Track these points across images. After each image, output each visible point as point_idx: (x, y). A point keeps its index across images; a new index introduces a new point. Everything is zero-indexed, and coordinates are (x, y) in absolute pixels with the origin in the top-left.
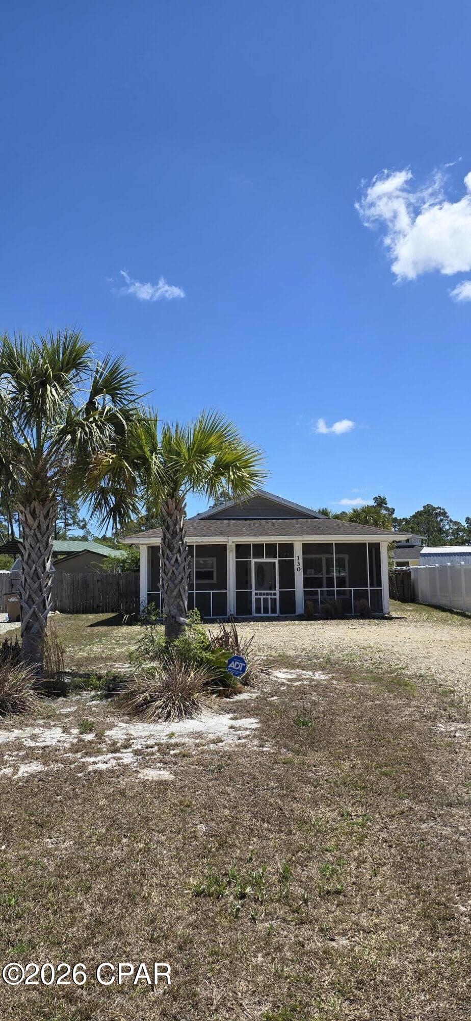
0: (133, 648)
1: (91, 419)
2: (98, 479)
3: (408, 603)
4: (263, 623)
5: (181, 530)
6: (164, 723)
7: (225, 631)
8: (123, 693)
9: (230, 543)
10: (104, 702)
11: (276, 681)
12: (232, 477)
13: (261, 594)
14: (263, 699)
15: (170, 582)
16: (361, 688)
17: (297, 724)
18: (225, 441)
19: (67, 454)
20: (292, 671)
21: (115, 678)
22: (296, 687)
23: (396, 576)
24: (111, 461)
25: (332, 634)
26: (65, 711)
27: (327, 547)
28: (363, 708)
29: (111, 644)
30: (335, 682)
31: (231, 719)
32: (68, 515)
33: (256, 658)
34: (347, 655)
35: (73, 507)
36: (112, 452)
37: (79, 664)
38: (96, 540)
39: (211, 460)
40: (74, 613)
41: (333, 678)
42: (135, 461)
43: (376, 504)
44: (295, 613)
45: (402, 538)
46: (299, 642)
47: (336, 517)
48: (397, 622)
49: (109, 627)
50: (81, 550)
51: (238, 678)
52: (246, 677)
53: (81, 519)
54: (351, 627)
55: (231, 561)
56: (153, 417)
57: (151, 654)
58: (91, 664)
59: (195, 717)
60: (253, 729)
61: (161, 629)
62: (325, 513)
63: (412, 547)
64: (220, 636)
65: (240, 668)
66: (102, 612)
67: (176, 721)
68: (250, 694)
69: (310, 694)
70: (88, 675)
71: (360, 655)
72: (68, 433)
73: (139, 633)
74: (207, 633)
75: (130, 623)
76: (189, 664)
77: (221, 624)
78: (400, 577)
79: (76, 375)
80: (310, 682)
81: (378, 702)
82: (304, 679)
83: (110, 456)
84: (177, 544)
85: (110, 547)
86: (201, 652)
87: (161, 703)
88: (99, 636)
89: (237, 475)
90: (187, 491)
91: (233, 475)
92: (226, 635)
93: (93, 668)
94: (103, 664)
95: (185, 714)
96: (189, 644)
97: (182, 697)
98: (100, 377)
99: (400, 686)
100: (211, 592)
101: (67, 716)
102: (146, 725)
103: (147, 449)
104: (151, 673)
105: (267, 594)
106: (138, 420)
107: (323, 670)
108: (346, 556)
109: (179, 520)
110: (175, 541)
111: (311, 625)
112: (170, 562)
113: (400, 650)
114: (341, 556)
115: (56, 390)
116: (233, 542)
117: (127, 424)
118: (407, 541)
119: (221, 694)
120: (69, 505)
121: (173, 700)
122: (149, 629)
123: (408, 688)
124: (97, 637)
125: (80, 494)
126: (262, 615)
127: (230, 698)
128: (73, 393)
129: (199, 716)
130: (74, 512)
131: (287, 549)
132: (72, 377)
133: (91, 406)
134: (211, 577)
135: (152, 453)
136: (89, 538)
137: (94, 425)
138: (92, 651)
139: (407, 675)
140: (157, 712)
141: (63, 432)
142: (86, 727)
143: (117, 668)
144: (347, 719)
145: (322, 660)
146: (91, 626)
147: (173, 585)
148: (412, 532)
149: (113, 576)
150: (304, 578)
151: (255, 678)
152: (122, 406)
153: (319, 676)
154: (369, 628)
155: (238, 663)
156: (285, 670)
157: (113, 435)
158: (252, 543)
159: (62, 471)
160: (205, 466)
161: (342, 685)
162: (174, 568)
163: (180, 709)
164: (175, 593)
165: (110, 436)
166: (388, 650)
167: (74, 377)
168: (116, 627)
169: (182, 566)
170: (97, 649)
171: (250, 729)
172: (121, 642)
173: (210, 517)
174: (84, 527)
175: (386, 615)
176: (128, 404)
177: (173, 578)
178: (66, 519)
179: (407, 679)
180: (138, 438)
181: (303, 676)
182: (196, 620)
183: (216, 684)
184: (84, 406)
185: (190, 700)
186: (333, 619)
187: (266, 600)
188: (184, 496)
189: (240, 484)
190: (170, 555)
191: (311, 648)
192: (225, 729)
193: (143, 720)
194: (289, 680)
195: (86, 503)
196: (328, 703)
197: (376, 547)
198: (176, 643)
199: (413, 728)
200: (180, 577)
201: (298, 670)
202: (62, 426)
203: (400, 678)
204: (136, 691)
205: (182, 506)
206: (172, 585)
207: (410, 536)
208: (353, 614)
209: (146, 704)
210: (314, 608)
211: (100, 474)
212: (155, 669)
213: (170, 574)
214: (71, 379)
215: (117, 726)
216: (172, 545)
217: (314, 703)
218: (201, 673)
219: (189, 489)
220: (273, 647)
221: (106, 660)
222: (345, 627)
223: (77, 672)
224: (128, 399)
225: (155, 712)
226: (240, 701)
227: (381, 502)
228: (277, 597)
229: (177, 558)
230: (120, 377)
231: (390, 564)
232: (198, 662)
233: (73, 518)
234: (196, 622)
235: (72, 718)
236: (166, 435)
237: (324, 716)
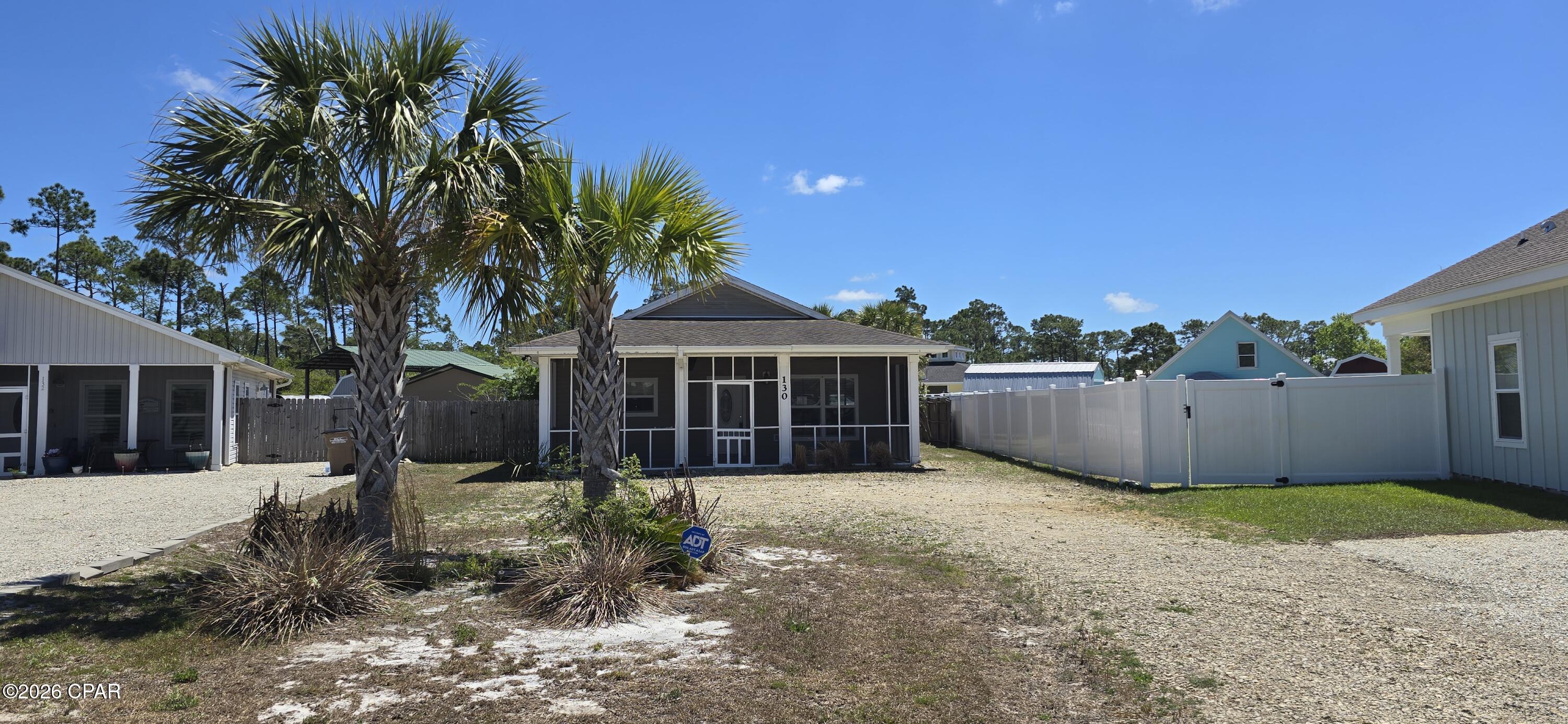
0: (533, 516)
1: (467, 159)
2: (478, 253)
3: (946, 447)
4: (730, 477)
5: (609, 334)
6: (586, 630)
7: (676, 489)
8: (519, 584)
9: (681, 355)
10: (492, 598)
11: (754, 565)
12: (690, 253)
13: (726, 434)
14: (736, 591)
15: (591, 414)
16: (883, 574)
17: (788, 629)
18: (680, 199)
19: (430, 212)
20: (777, 550)
21: (506, 562)
22: (785, 573)
23: (929, 407)
24: (502, 224)
25: (834, 494)
26: (428, 612)
27: (827, 363)
28: (887, 604)
29: (495, 509)
30: (842, 566)
31: (688, 622)
32: (422, 309)
33: (724, 530)
34: (858, 525)
35: (429, 297)
36: (502, 208)
37: (447, 539)
38: (466, 349)
39: (658, 226)
40: (433, 462)
41: (839, 560)
42: (538, 224)
43: (899, 299)
44: (778, 463)
45: (939, 349)
46: (786, 507)
47: (840, 317)
48: (932, 475)
49: (490, 484)
50: (442, 365)
51: (697, 560)
52: (709, 559)
53: (442, 316)
54: (862, 483)
55: (682, 384)
56: (564, 157)
57: (563, 524)
58: (464, 539)
59: (632, 620)
60: (722, 637)
61: (578, 485)
62: (824, 311)
63: (952, 363)
64: (668, 497)
65: (702, 544)
66: (478, 460)
67: (603, 626)
68: (715, 585)
69: (807, 583)
70: (463, 557)
71: (879, 525)
72: (431, 179)
73: (539, 493)
74: (649, 491)
75: (526, 476)
76: (623, 540)
77: (671, 480)
78: (934, 409)
79: (443, 88)
80: (806, 566)
81: (910, 596)
82: (796, 561)
83: (499, 216)
84: (602, 355)
85: (488, 360)
86: (641, 521)
87: (581, 599)
88: (476, 498)
89: (698, 250)
90: (618, 274)
91: (692, 249)
92: (678, 495)
93: (470, 546)
94: (485, 541)
95: (618, 615)
96: (624, 509)
97: (612, 589)
98: (482, 92)
99: (941, 571)
100: (651, 430)
101: (433, 618)
102: (556, 632)
103: (555, 207)
104: (563, 554)
105: (736, 434)
106: (543, 162)
107: (824, 548)
108: (855, 377)
109: (605, 319)
110: (599, 352)
111: (802, 480)
112: (591, 384)
113: (938, 517)
114: (848, 377)
115: (411, 110)
116: (685, 354)
117: (525, 167)
118: (945, 355)
119: (672, 585)
120: (424, 293)
121: (599, 594)
122: (562, 487)
123: (953, 574)
124: (472, 500)
125: (448, 277)
126: (728, 465)
127: (685, 591)
128: (437, 115)
129: (637, 618)
130: (431, 305)
131: (768, 366)
132: (436, 90)
133: (467, 138)
134: (650, 408)
135: (563, 213)
136: (455, 346)
137: (472, 167)
138: (465, 520)
139: (950, 554)
140: (574, 612)
141: (424, 179)
142: (463, 636)
143: (507, 546)
144: (863, 620)
145: (821, 533)
146: (462, 481)
147: (597, 420)
148: (953, 342)
149: (496, 405)
150: (792, 409)
151: (723, 560)
152: (516, 138)
153: (818, 556)
154: (889, 485)
155: (698, 537)
156: (767, 549)
157: (502, 184)
158: (713, 356)
159: (420, 240)
160: (648, 236)
161: (855, 571)
162: (598, 393)
163: (609, 608)
164: (599, 432)
165: (497, 185)
166: (920, 517)
167: (439, 90)
168: (501, 484)
169: (611, 389)
170: (473, 518)
171: (717, 637)
172: (509, 506)
173: (648, 315)
174: (446, 329)
175: (915, 466)
176: (525, 136)
177: (596, 407)
178: (417, 316)
179: (949, 561)
180: (542, 188)
181: (794, 557)
182: (634, 472)
183: (665, 570)
184: (456, 137)
185: (625, 594)
186: (836, 471)
187: (734, 443)
188: (613, 281)
189: (701, 264)
190: (592, 372)
191: (804, 515)
192: (680, 638)
193: (552, 625)
194: (774, 563)
195: (459, 290)
196: (835, 597)
197: (901, 363)
198: (604, 507)
199: (962, 634)
200: (608, 406)
201: (785, 548)
202: (422, 168)
203: (940, 559)
204: (540, 580)
205: (611, 297)
206: (594, 419)
207: (952, 346)
208: (865, 464)
209: (555, 600)
210: (807, 455)
211: (483, 245)
212: (569, 546)
213: (591, 403)
214: (435, 93)
215: (511, 634)
216: (595, 357)
217: (813, 598)
218: (642, 552)
219: (624, 270)
220: (746, 513)
221: (488, 533)
222: (854, 483)
223: (446, 553)
224: (526, 128)
225: (571, 613)
226: (702, 596)
227: (906, 295)
228: (752, 438)
229: (602, 377)
230: (512, 94)
231: (921, 390)
232: (636, 535)
233: (429, 315)
234: (634, 476)
235: (440, 622)
236: (586, 184)
237: (829, 616)
